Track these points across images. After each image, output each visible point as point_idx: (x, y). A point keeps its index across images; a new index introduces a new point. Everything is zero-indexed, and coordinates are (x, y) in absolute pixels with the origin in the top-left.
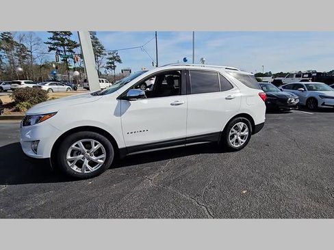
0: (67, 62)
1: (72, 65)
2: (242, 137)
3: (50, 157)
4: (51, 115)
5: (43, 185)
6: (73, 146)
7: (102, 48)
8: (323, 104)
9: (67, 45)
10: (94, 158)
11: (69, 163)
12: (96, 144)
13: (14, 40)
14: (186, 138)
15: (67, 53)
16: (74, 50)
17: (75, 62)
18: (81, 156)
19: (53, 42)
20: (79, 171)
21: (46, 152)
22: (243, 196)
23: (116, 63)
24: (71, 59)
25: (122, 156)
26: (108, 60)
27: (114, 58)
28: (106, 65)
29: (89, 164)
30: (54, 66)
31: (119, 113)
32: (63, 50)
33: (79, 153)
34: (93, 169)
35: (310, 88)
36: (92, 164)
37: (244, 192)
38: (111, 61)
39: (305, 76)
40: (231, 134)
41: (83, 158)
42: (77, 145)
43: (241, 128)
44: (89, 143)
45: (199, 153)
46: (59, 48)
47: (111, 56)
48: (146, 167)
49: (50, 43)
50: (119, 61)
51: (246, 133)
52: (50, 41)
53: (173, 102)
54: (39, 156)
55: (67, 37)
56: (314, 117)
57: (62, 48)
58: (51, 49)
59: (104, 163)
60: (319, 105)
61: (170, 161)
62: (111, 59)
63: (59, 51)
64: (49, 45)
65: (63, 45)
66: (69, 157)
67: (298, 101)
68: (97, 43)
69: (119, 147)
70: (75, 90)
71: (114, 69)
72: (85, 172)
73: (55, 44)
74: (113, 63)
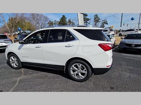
7: (99, 19)
9: (85, 20)
13: (71, 21)
16: (87, 22)
28: (100, 26)
47: (103, 22)
50: (107, 24)
55: (86, 17)
68: (97, 17)
71: (104, 27)
74: (103, 25)
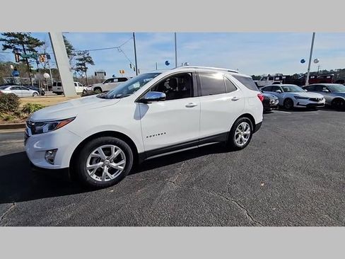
0: (28, 63)
1: (34, 67)
2: (245, 136)
3: (68, 166)
4: (69, 121)
5: (60, 199)
6: (93, 153)
7: (70, 47)
8: (298, 104)
9: (27, 43)
10: (114, 165)
11: (88, 171)
12: (116, 150)
14: (199, 139)
15: (28, 53)
16: (36, 49)
17: (38, 63)
18: (101, 163)
19: (8, 39)
20: (99, 179)
21: (64, 162)
22: (262, 189)
23: (87, 65)
24: (33, 60)
25: (141, 161)
26: (78, 62)
27: (85, 59)
28: (75, 67)
29: (109, 171)
30: (12, 67)
31: (139, 116)
32: (21, 48)
33: (99, 160)
34: (113, 177)
35: (286, 90)
36: (112, 171)
37: (263, 185)
38: (81, 62)
39: (277, 79)
40: (236, 133)
41: (103, 166)
42: (97, 152)
43: (245, 128)
44: (109, 149)
45: (208, 154)
46: (17, 46)
47: (81, 57)
48: (163, 170)
49: (4, 40)
50: (91, 62)
51: (248, 132)
52: (4, 37)
53: (187, 104)
54: (55, 166)
56: (292, 116)
57: (20, 47)
58: (6, 47)
59: (124, 169)
60: (295, 105)
61: (183, 163)
62: (81, 60)
63: (17, 49)
64: (4, 43)
65: (22, 43)
66: (88, 165)
67: (278, 102)
69: (139, 152)
70: (43, 95)
71: (85, 71)
72: (106, 180)
73: (11, 41)
74: (84, 64)
